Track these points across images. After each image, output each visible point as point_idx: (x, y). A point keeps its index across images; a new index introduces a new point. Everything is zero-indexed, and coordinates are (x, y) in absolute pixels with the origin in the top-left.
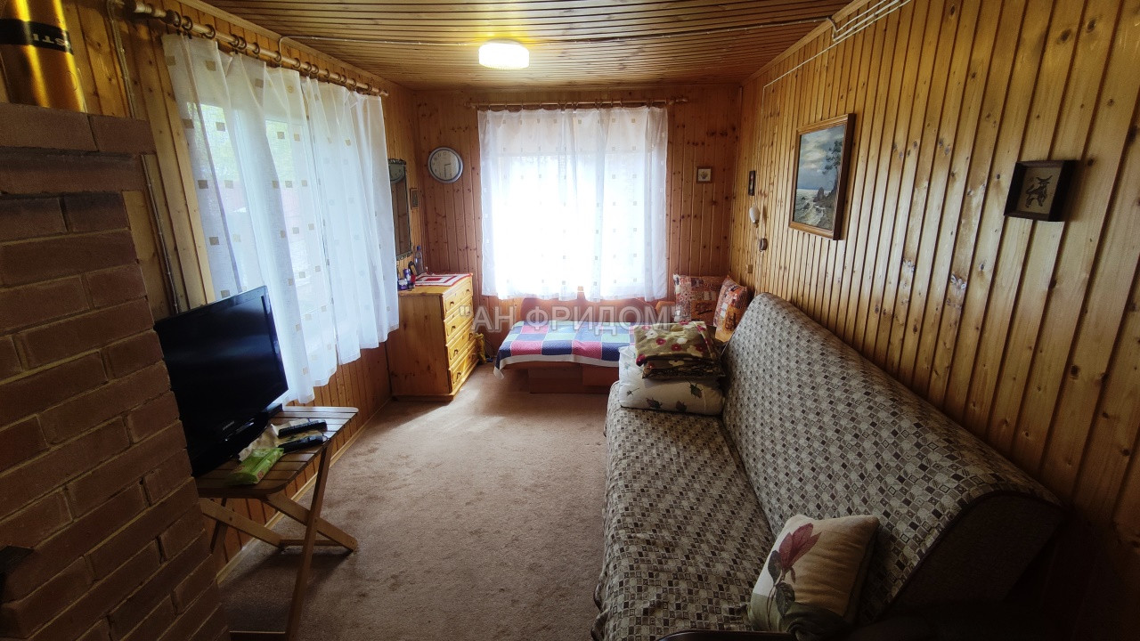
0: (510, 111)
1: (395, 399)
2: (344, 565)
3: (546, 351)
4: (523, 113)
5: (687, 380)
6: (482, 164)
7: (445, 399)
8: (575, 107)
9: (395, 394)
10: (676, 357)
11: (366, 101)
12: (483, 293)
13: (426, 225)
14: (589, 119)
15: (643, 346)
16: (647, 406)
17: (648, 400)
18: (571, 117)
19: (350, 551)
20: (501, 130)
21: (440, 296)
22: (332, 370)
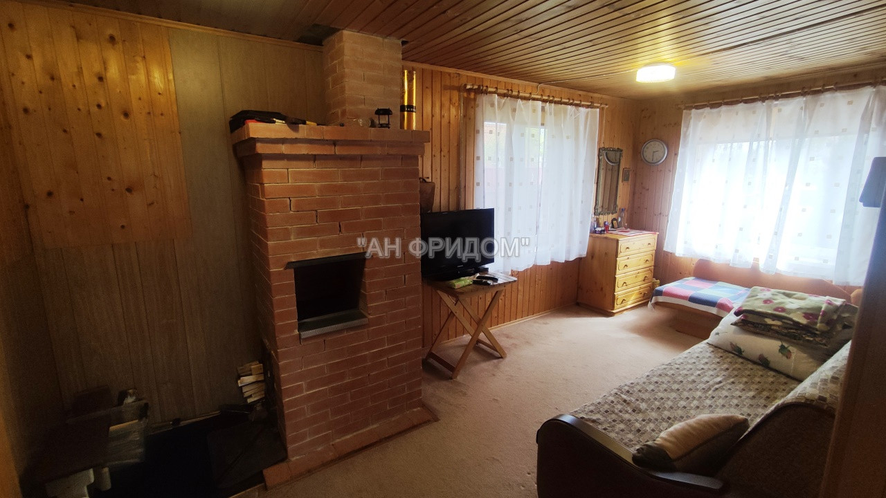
0: (711, 108)
1: (578, 304)
2: (495, 361)
3: (693, 299)
4: (724, 108)
5: (780, 339)
6: (681, 150)
7: (608, 314)
8: (777, 98)
9: (578, 301)
10: (774, 317)
11: (588, 112)
12: (665, 249)
13: (634, 194)
14: (790, 108)
15: (748, 302)
16: (729, 348)
17: (731, 344)
18: (769, 107)
19: (502, 358)
20: (701, 124)
21: (618, 241)
22: (529, 265)
